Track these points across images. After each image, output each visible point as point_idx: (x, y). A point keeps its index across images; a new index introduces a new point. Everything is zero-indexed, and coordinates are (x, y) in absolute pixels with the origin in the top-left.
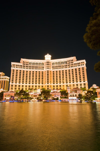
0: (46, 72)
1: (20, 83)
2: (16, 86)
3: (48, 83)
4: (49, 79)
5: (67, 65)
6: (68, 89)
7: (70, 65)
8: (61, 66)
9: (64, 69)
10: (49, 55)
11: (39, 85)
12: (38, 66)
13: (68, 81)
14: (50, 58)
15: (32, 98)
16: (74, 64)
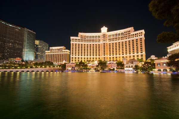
0: (103, 45)
1: (79, 55)
2: (76, 58)
3: (104, 55)
4: (106, 51)
5: (124, 36)
6: (124, 61)
7: (126, 36)
8: (117, 38)
9: (121, 40)
10: (105, 28)
11: (96, 57)
12: (95, 39)
13: (125, 53)
14: (106, 31)
15: (90, 69)
16: (131, 35)
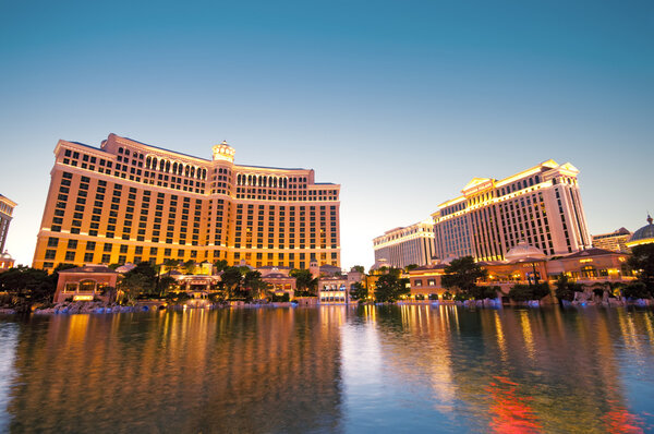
0: (215, 205)
3: (217, 243)
5: (288, 190)
6: (314, 268)
7: (295, 192)
9: (277, 201)
12: (195, 180)
14: (231, 159)
15: (189, 298)
16: (308, 193)
